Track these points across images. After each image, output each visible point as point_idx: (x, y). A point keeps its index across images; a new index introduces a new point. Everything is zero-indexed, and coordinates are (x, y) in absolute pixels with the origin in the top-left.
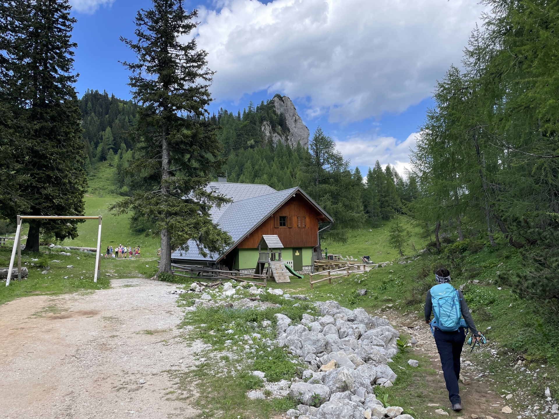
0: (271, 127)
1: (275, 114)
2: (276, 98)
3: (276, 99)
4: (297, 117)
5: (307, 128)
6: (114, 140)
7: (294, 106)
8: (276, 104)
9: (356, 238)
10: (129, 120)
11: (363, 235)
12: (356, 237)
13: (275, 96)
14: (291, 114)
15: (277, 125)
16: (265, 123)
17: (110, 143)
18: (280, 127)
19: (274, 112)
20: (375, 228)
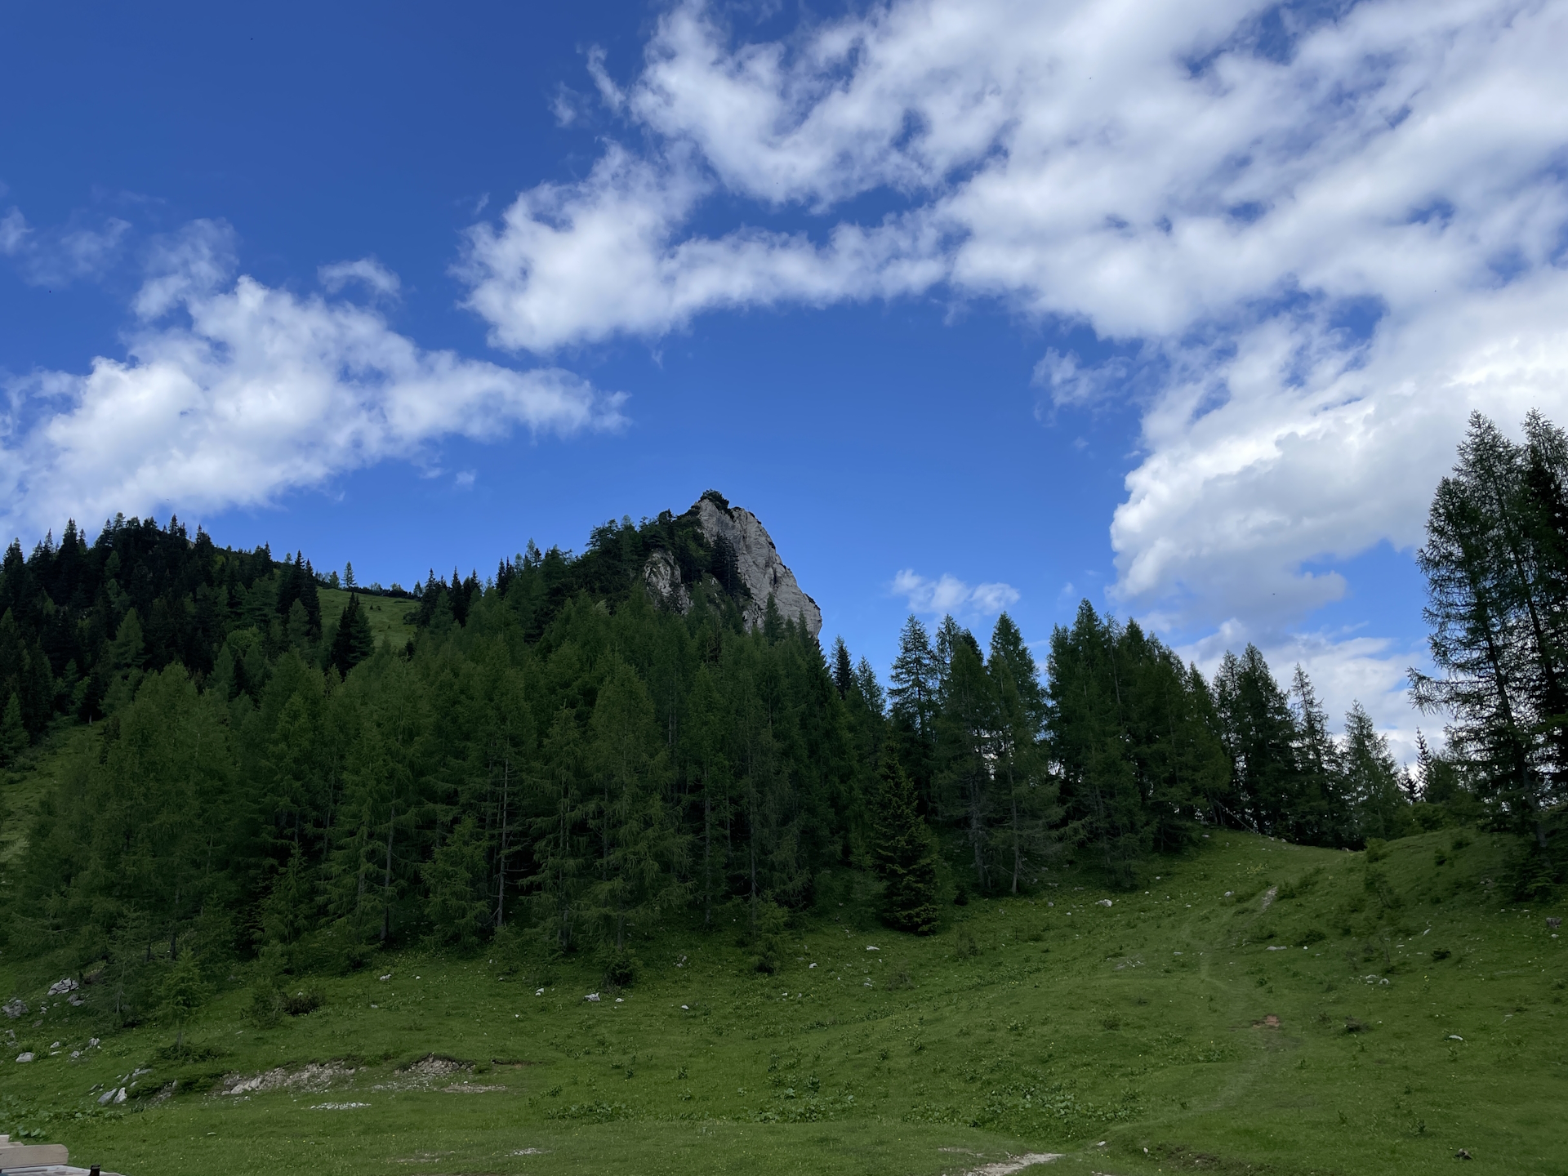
0: (678, 573)
1: (701, 545)
2: (707, 501)
3: (708, 506)
4: (780, 571)
5: (811, 601)
6: (147, 650)
7: (767, 536)
8: (703, 516)
9: (1040, 944)
10: (232, 597)
11: (1072, 926)
12: (1037, 939)
13: (703, 498)
14: (762, 561)
15: (705, 575)
16: (656, 556)
17: (129, 661)
18: (714, 581)
19: (698, 538)
20: (1125, 891)
